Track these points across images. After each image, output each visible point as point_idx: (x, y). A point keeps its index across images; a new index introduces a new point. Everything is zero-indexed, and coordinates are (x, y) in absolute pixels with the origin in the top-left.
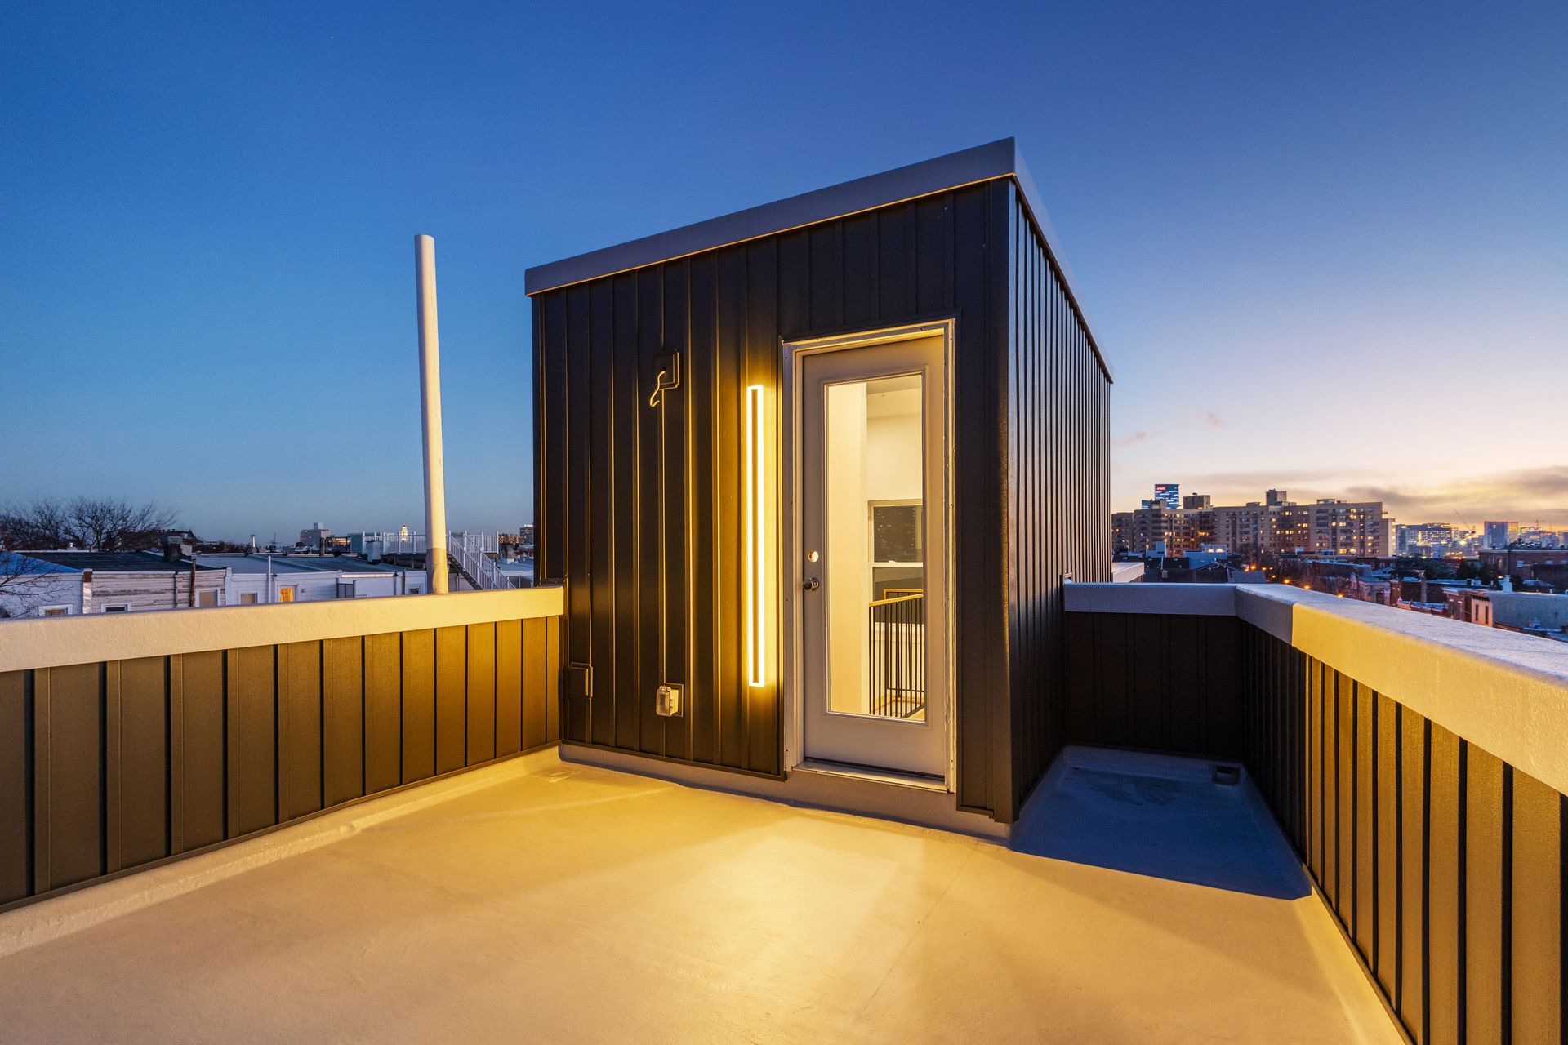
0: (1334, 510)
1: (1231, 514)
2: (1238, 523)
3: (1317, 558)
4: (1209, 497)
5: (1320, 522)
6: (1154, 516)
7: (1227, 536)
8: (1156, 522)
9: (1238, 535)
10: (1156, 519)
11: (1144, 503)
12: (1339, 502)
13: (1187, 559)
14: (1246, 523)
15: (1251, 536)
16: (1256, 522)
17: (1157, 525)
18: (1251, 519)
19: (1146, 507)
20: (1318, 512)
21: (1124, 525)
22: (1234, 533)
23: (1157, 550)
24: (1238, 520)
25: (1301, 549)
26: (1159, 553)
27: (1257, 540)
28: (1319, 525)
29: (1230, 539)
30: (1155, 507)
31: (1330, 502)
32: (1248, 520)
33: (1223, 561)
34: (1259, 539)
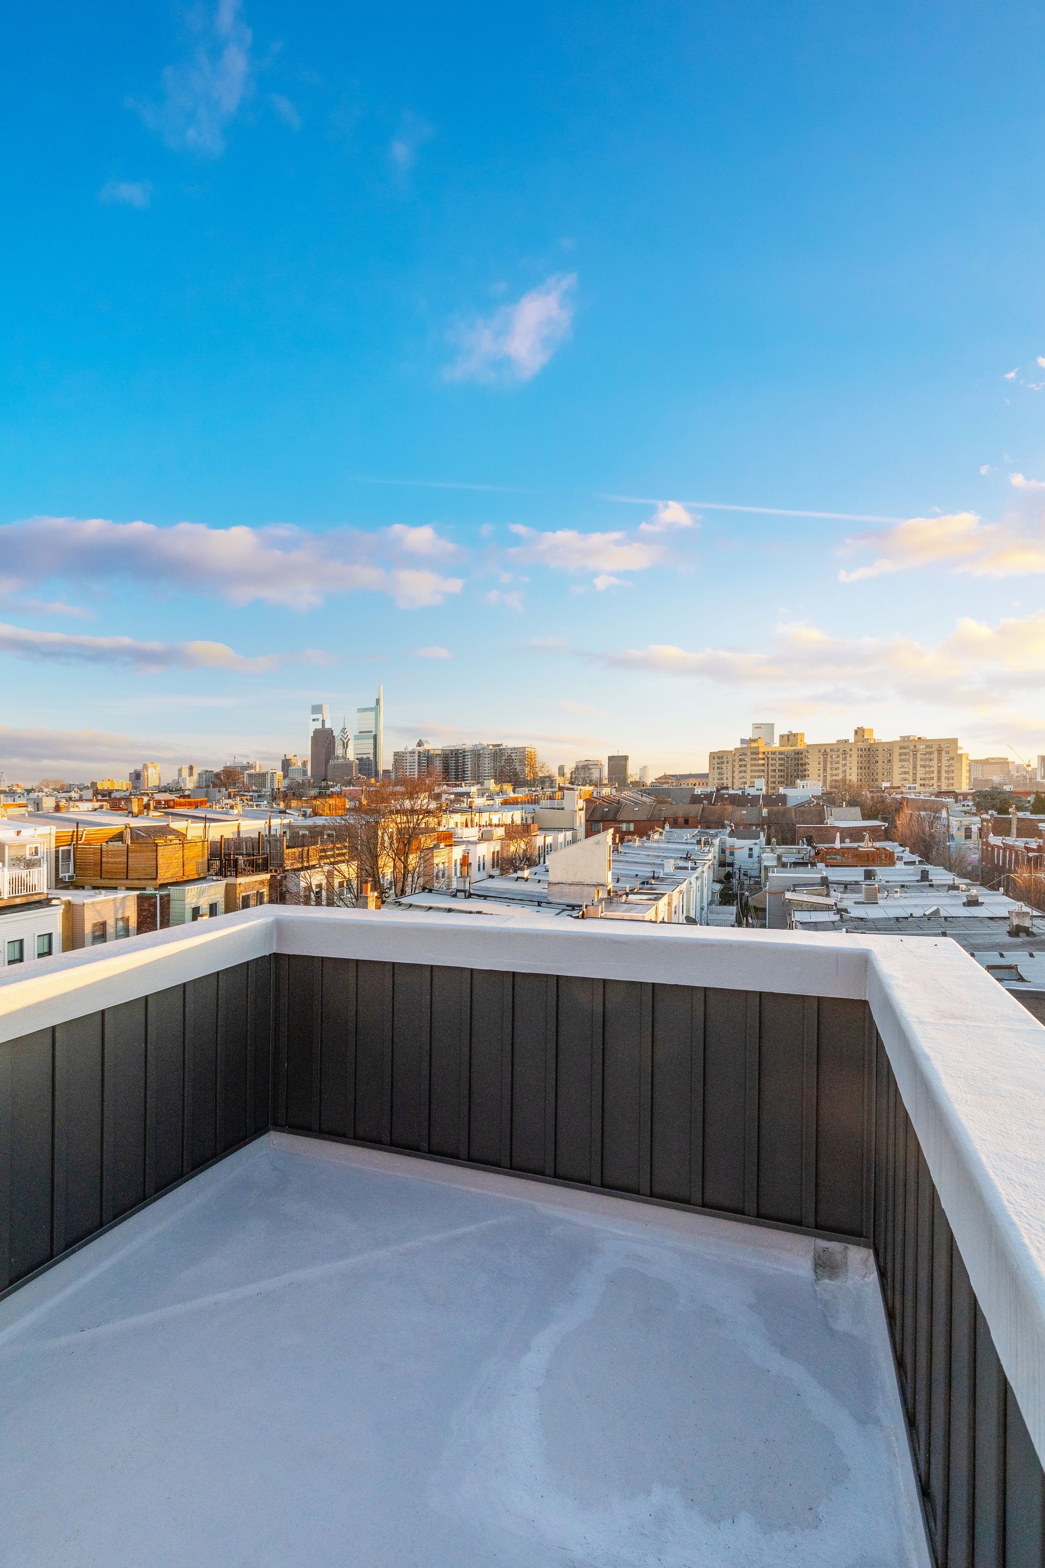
0: (915, 746)
1: (823, 751)
2: (829, 759)
3: (902, 793)
4: (803, 734)
5: (903, 757)
6: (752, 753)
7: (819, 772)
8: (755, 759)
9: (829, 771)
10: (754, 756)
11: (743, 741)
12: (919, 738)
13: (785, 796)
14: (837, 759)
15: (840, 771)
16: (845, 759)
17: (756, 762)
18: (841, 756)
19: (745, 746)
20: (900, 748)
21: (725, 762)
22: (825, 770)
23: (756, 787)
24: (829, 756)
25: (887, 784)
26: (757, 790)
27: (845, 775)
28: (901, 760)
29: (822, 775)
30: (754, 745)
31: (912, 738)
32: (838, 756)
33: (818, 798)
34: (848, 775)
